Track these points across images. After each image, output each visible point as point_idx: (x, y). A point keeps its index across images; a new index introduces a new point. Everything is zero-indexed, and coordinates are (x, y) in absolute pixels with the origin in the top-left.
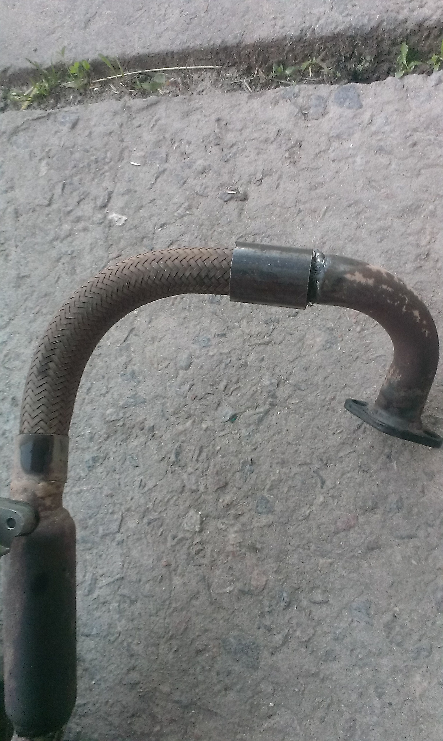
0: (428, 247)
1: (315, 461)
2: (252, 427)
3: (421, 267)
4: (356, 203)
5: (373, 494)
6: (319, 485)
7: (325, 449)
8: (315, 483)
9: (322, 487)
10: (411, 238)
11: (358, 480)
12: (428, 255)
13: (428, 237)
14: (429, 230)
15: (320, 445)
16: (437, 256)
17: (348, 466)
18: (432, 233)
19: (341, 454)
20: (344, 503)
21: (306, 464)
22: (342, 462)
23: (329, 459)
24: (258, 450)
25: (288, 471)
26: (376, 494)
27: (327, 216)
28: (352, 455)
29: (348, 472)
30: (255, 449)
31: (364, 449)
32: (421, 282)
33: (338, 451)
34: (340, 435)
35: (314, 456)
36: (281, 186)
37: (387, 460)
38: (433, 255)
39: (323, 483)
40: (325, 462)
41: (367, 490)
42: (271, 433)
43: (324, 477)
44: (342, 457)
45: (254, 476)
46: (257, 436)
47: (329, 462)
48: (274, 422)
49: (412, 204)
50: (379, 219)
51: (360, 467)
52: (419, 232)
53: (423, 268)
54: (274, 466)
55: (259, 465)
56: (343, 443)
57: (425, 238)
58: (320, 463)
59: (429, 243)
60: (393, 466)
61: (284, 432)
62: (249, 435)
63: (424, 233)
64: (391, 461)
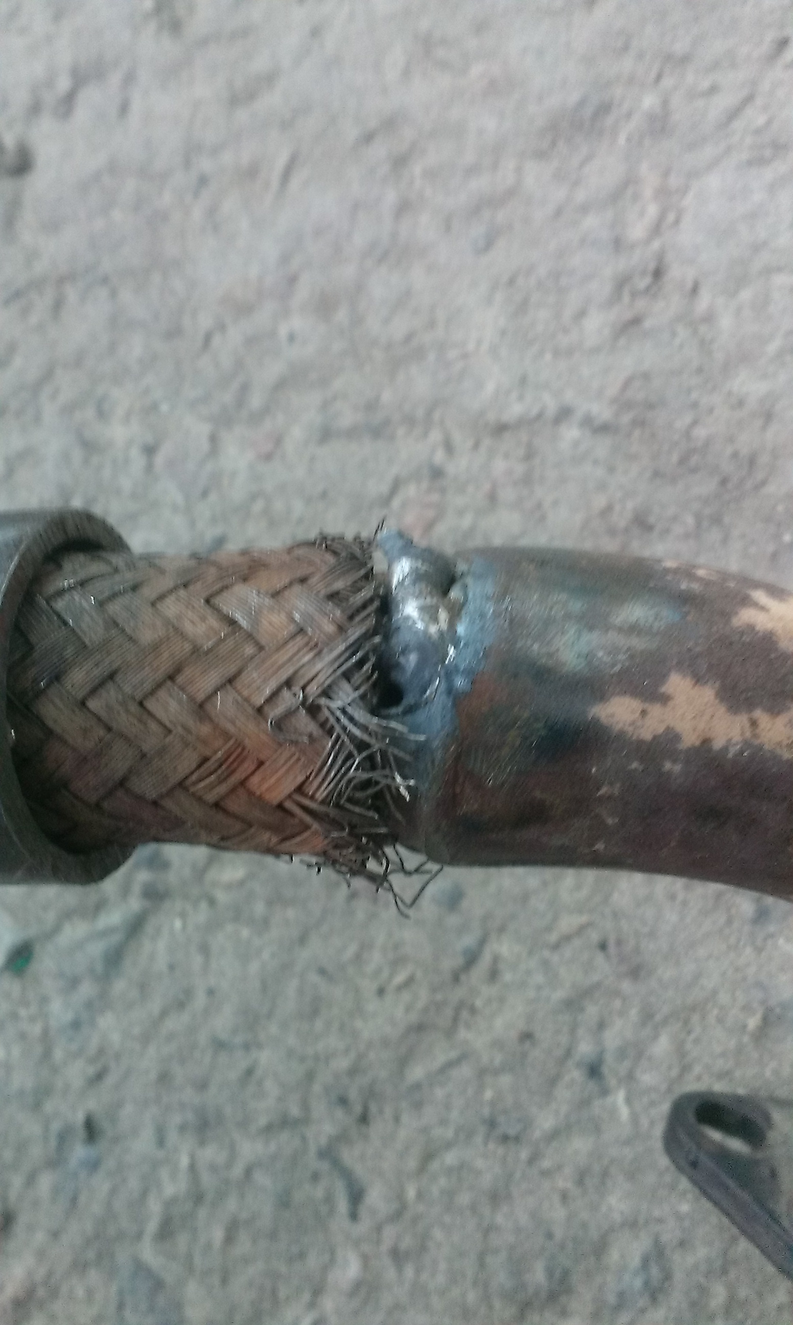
0: (656, 245)
1: (319, 1108)
2: (87, 989)
3: (636, 321)
4: (391, 124)
5: (549, 1236)
6: (342, 1205)
7: (353, 1055)
8: (329, 1199)
9: (354, 1216)
10: (591, 222)
11: (486, 1181)
12: (658, 273)
13: (652, 210)
14: (650, 180)
15: (334, 1042)
16: (691, 275)
17: (443, 1122)
18: (663, 193)
19: (417, 1072)
20: (441, 1279)
21: (284, 1122)
22: (418, 1106)
23: (371, 1094)
24: (110, 1080)
25: (221, 1158)
26: (559, 1233)
27: (295, 183)
28: (455, 1073)
29: (449, 1145)
30: (99, 1077)
31: (498, 1044)
32: (646, 376)
33: (403, 1062)
34: (406, 996)
35: (317, 1088)
36: (137, 105)
37: (592, 1086)
38: (676, 272)
39: (356, 1196)
40: (358, 1109)
41: (524, 1219)
42: (155, 1006)
43: (359, 1171)
44: (417, 1086)
45: (101, 1184)
46: (107, 1022)
47: (373, 1108)
48: (161, 963)
49: (582, 103)
50: (472, 171)
51: (492, 1124)
52: (616, 196)
53: (648, 324)
54: (172, 1137)
55: (116, 1140)
56: (420, 1028)
57: (642, 214)
58: (339, 1113)
59: (657, 229)
60: (613, 1112)
61: (200, 1000)
62: (76, 1025)
63: (636, 197)
64: (605, 1092)
